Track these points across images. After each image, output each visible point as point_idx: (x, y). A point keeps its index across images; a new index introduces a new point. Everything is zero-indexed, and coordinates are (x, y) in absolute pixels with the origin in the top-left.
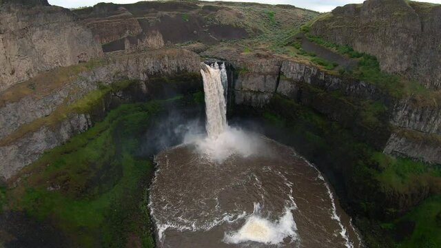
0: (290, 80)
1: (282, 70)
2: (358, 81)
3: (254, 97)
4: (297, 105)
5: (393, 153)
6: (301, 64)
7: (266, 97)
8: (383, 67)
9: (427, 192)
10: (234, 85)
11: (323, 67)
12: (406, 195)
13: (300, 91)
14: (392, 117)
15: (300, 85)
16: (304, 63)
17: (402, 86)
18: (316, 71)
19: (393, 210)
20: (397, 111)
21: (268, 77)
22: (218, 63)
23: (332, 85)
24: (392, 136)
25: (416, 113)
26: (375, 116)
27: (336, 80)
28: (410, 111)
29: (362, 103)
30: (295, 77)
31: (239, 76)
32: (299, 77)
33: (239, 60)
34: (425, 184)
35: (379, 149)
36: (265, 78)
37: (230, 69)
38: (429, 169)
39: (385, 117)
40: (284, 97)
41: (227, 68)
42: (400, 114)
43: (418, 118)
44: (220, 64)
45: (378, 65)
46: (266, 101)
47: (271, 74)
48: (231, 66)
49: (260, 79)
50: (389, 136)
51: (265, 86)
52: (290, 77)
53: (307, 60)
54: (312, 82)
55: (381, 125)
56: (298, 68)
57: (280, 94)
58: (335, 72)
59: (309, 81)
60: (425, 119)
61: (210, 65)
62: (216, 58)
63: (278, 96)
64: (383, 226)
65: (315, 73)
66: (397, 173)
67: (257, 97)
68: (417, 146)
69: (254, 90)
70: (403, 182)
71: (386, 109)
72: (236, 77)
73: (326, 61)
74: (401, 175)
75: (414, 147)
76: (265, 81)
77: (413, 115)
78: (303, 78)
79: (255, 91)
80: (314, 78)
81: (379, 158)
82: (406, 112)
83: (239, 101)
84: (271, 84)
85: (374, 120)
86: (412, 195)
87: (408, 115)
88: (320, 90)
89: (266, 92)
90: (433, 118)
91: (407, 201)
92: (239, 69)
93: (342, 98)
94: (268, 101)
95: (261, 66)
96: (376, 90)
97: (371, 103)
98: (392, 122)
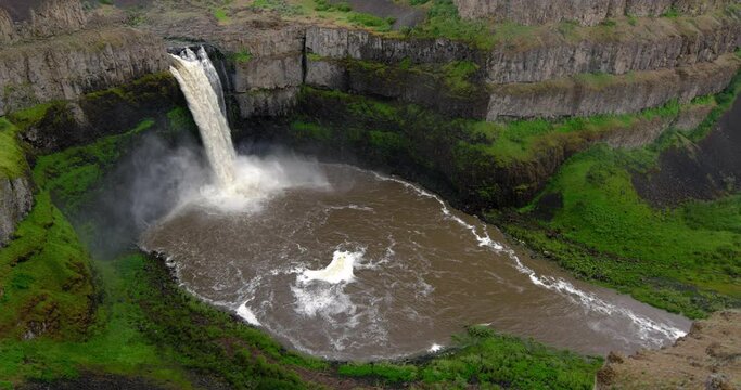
0: (328, 59)
1: (307, 44)
2: (432, 41)
3: (270, 100)
4: (346, 95)
5: (500, 118)
6: (340, 30)
7: (290, 95)
8: (463, 14)
9: (562, 153)
10: (232, 85)
11: (378, 28)
12: (535, 164)
13: (347, 73)
14: (487, 75)
15: (344, 63)
16: (345, 28)
17: (494, 33)
18: (366, 37)
19: (524, 187)
20: (491, 66)
21: (287, 60)
22: (192, 49)
23: (395, 54)
24: (493, 98)
25: (516, 63)
26: (465, 79)
27: (400, 46)
28: (509, 62)
29: (444, 68)
30: (334, 52)
31: (238, 68)
32: (341, 52)
33: (227, 38)
34: (553, 143)
35: (481, 117)
36: (283, 63)
37: (216, 56)
38: (555, 126)
39: (476, 77)
40: (323, 87)
41: (211, 57)
42: (496, 68)
43: (521, 67)
44: (195, 50)
45: (457, 12)
46: (291, 101)
47: (290, 54)
48: (217, 51)
49: (275, 67)
50: (489, 98)
51: (285, 78)
52: (325, 55)
53: (341, 20)
54: (362, 56)
55: (475, 89)
56: (336, 38)
57: (314, 86)
58: (394, 34)
59: (359, 55)
60: (530, 65)
61: (178, 54)
62: (187, 40)
63: (310, 89)
64: (521, 211)
65: (366, 40)
66: (513, 140)
67: (275, 98)
68: (527, 101)
69: (268, 87)
70: (523, 149)
71: (477, 67)
72: (232, 70)
73: (376, 18)
74: (518, 141)
75: (524, 103)
76: (284, 68)
77: (513, 66)
78: (347, 52)
79: (271, 90)
80: (364, 49)
81: (481, 127)
82: (504, 64)
83: (246, 111)
84: (295, 72)
85: (465, 84)
86: (542, 160)
87: (507, 67)
88: (379, 65)
89: (289, 87)
90: (542, 62)
91: (538, 170)
92: (232, 55)
93: (415, 69)
94: (295, 102)
95: (273, 43)
96: (459, 45)
97: (456, 66)
98: (488, 81)
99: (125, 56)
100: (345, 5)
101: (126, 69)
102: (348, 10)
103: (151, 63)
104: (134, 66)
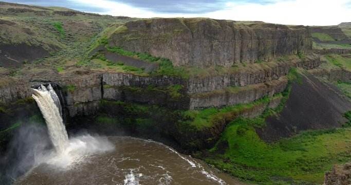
0: (114, 87)
1: (103, 81)
2: (162, 76)
3: (85, 107)
4: (123, 103)
5: (196, 108)
6: (119, 74)
7: (95, 104)
8: (174, 64)
9: (225, 122)
10: (66, 101)
11: (137, 72)
12: (213, 128)
13: (123, 93)
14: (188, 90)
15: (122, 89)
16: (121, 73)
17: (188, 72)
18: (131, 76)
19: (210, 139)
20: (189, 86)
21: (94, 88)
22: (44, 85)
23: (146, 83)
24: (191, 99)
25: (199, 84)
26: (178, 92)
27: (147, 79)
28: (196, 83)
29: (168, 88)
30: (116, 83)
31: (69, 93)
32: (120, 83)
33: (63, 80)
34: (221, 118)
35: (187, 109)
36: (92, 89)
37: (57, 88)
38: (220, 110)
39: (183, 91)
40: (112, 100)
41: (54, 89)
42: (191, 86)
43: (202, 85)
44: (46, 86)
45: (171, 64)
46: (96, 108)
47: (95, 85)
48: (58, 86)
49: (88, 92)
50: (190, 100)
51: (93, 96)
52: (112, 85)
53: (120, 69)
54: (130, 84)
55: (183, 96)
56: (117, 77)
57: (107, 99)
58: (145, 74)
59: (128, 84)
60: (206, 84)
61: (37, 88)
62: (42, 81)
63: (105, 101)
64: (210, 150)
65: (131, 78)
66: (203, 118)
67: (88, 106)
68: (207, 100)
69: (84, 101)
70: (208, 121)
71: (183, 86)
72: (65, 94)
73: (135, 68)
74: (205, 118)
75: (205, 101)
76: (92, 92)
77: (199, 85)
78: (123, 83)
79: (86, 103)
80: (130, 81)
81: (188, 113)
82: (194, 85)
83: (72, 114)
84: (98, 93)
85: (179, 94)
86: (216, 126)
87: (196, 86)
88: (138, 88)
89: (95, 101)
90: (210, 83)
91: (216, 131)
92: (65, 87)
93: (155, 89)
94: (98, 108)
95: (86, 81)
96: (174, 78)
97: (173, 87)
98: (188, 92)
99: (7, 91)
100: (120, 63)
101: (7, 98)
102: (123, 65)
103: (22, 93)
104: (12, 95)
